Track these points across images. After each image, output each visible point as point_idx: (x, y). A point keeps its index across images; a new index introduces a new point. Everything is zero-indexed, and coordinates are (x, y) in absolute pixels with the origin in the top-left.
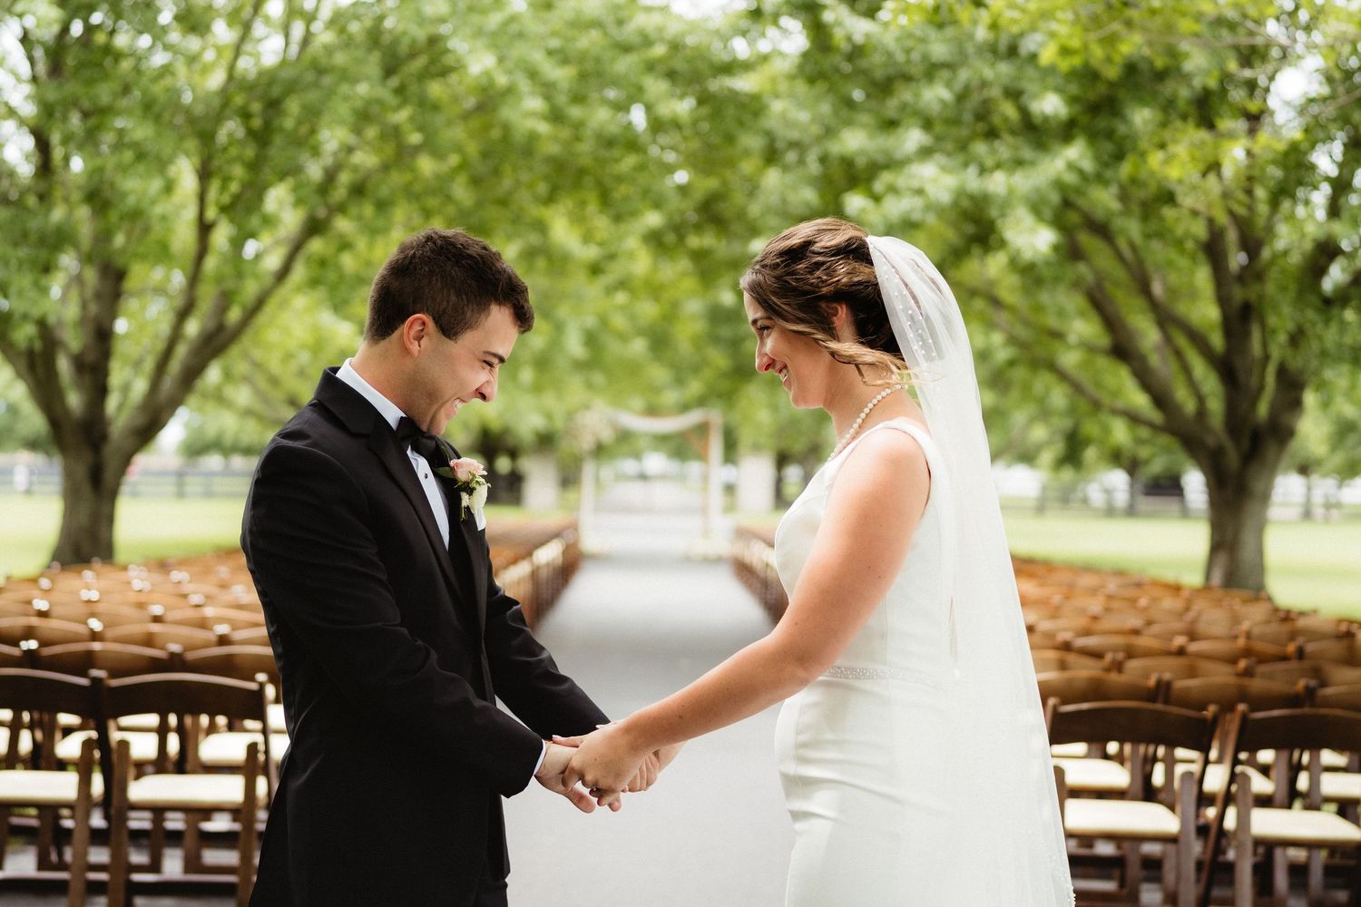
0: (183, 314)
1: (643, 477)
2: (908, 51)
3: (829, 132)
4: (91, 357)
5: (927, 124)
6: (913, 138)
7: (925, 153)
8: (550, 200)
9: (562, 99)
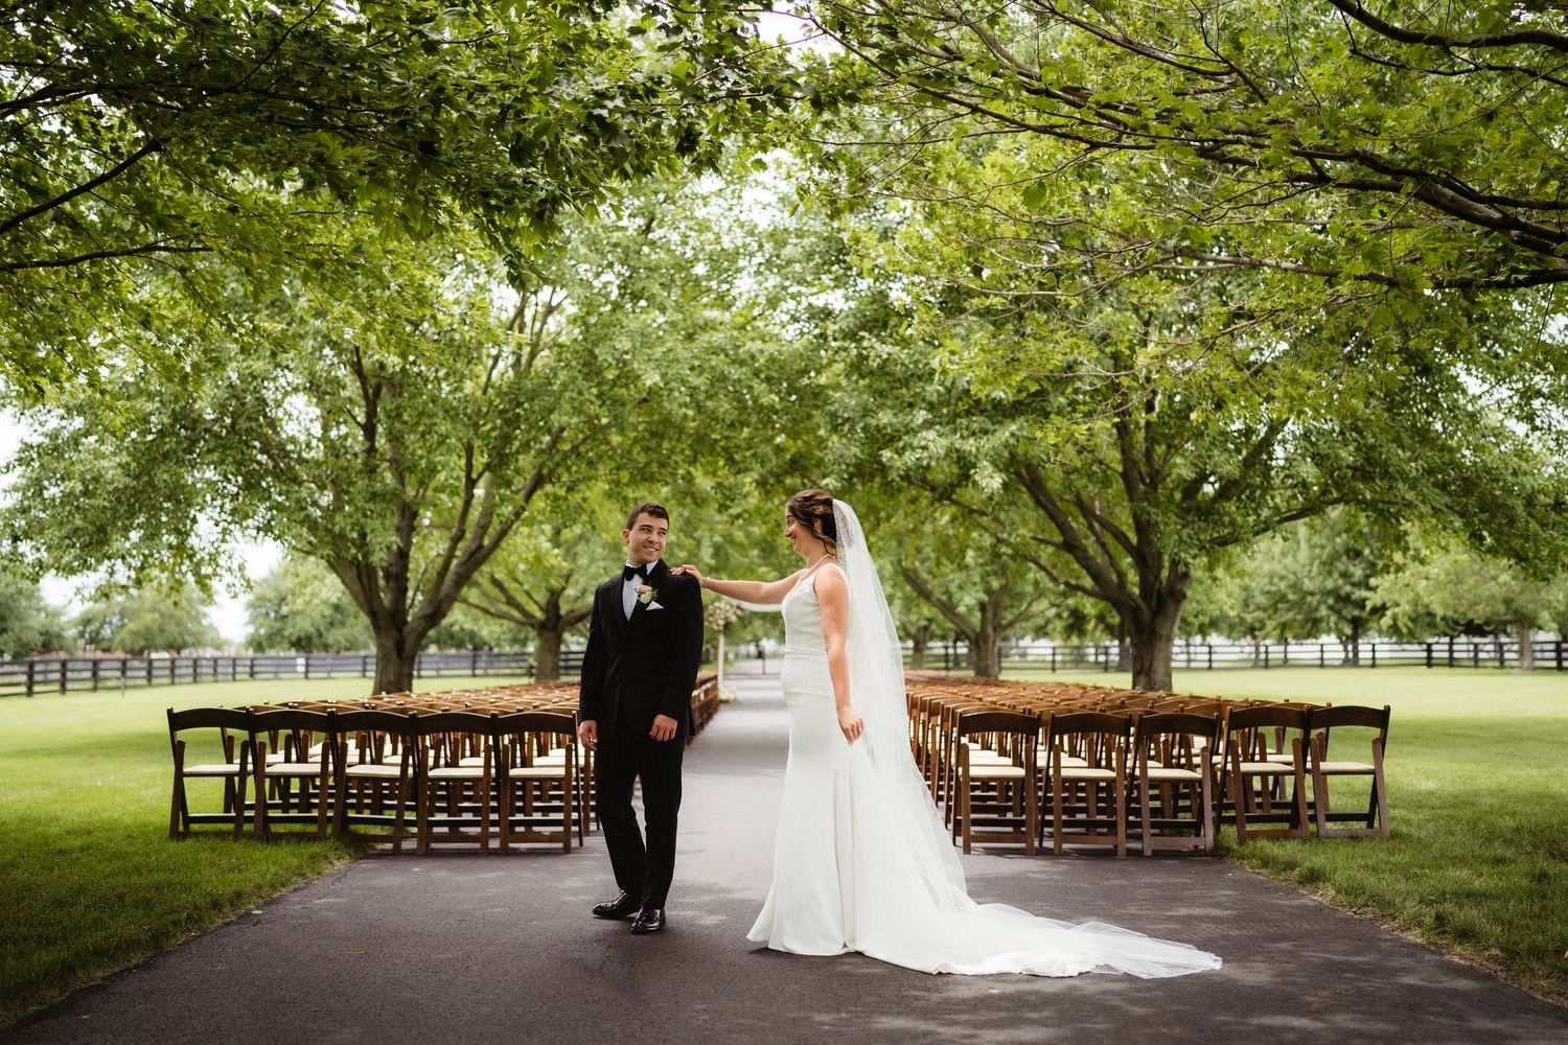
0: (457, 539)
1: (760, 655)
2: (916, 362)
3: (867, 412)
4: (393, 570)
5: (931, 407)
6: (922, 415)
7: (928, 425)
8: (693, 461)
9: (702, 397)
